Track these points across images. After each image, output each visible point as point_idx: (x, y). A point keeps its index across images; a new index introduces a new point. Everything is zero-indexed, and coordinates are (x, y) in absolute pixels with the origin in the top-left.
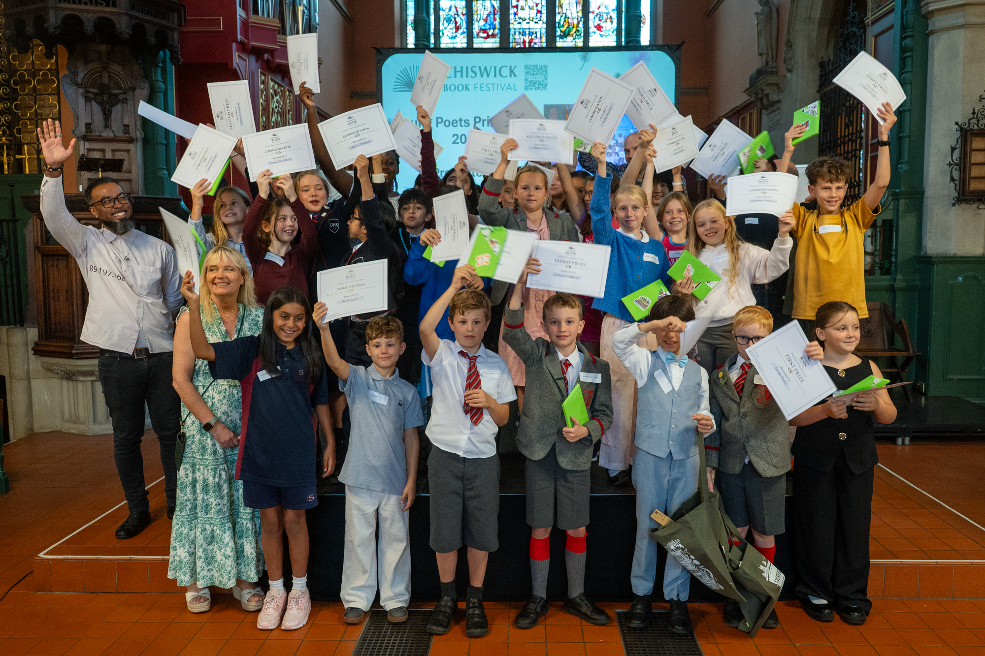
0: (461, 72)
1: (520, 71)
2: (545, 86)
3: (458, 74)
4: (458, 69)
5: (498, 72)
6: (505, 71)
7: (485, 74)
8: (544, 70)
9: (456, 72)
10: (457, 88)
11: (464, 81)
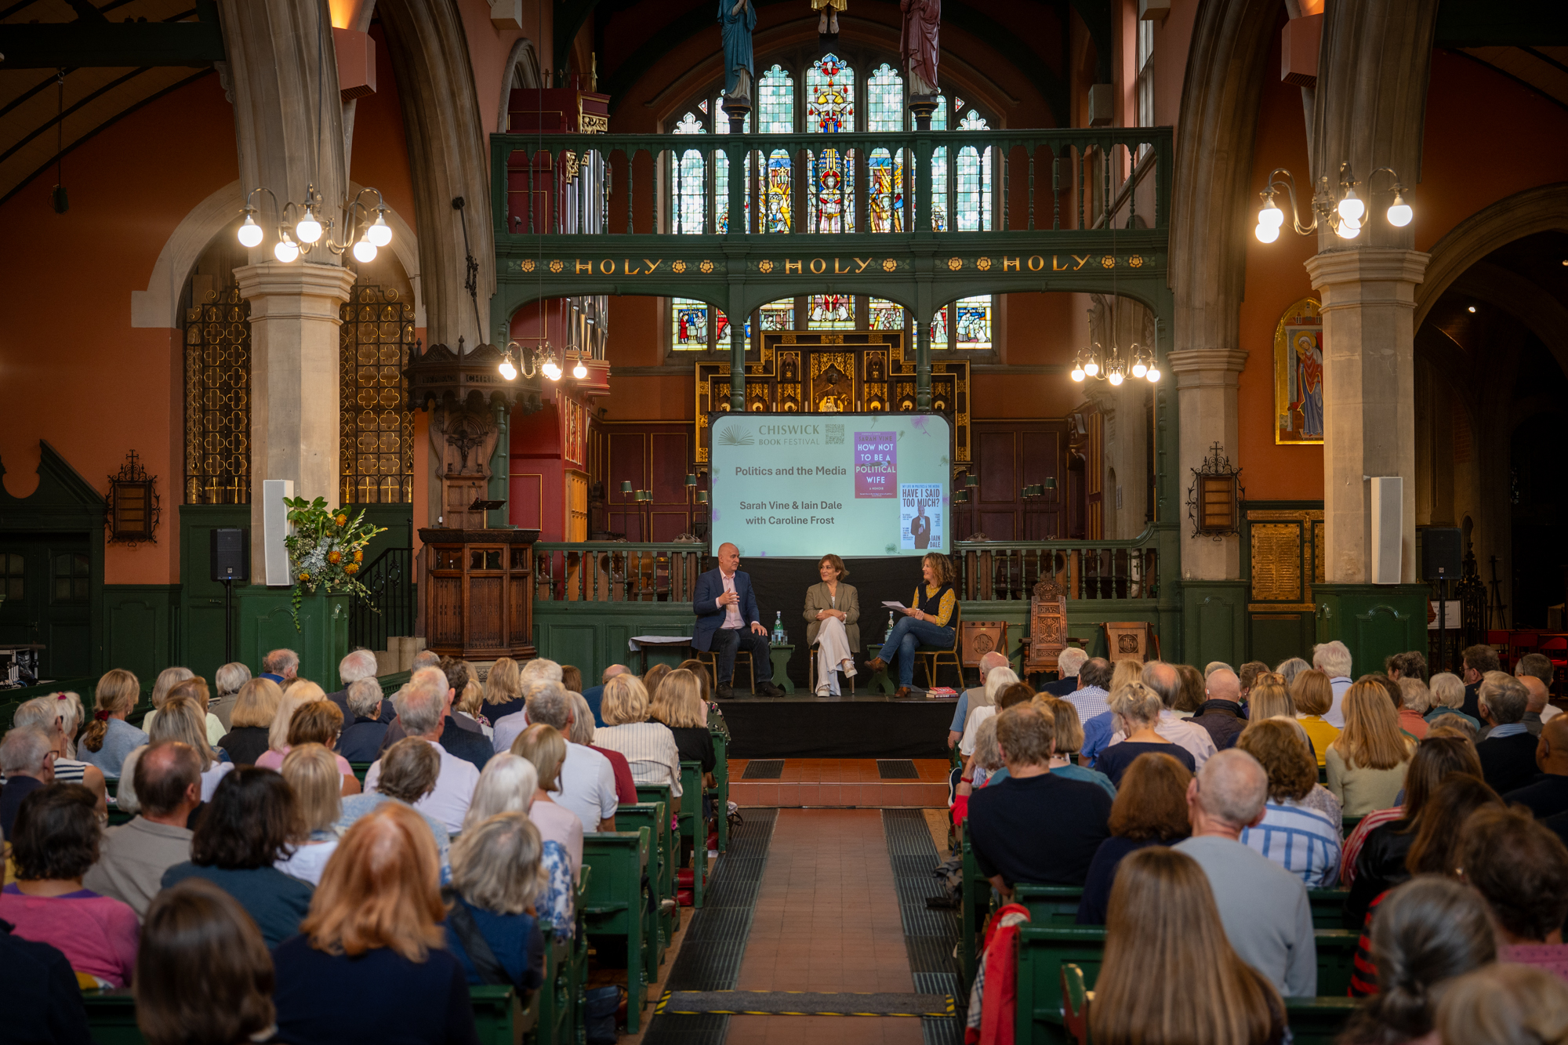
0: (774, 430)
1: (822, 429)
2: (842, 441)
3: (772, 432)
4: (771, 428)
5: (804, 430)
6: (810, 430)
7: (793, 432)
8: (842, 428)
9: (769, 430)
10: (770, 442)
11: (776, 437)
